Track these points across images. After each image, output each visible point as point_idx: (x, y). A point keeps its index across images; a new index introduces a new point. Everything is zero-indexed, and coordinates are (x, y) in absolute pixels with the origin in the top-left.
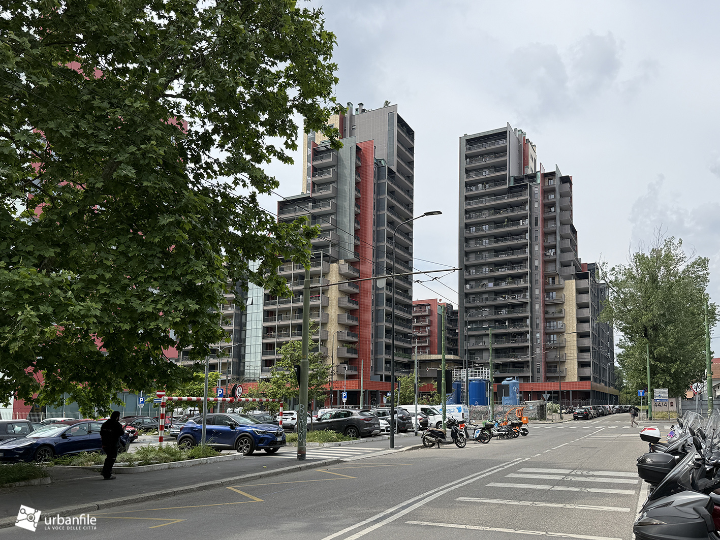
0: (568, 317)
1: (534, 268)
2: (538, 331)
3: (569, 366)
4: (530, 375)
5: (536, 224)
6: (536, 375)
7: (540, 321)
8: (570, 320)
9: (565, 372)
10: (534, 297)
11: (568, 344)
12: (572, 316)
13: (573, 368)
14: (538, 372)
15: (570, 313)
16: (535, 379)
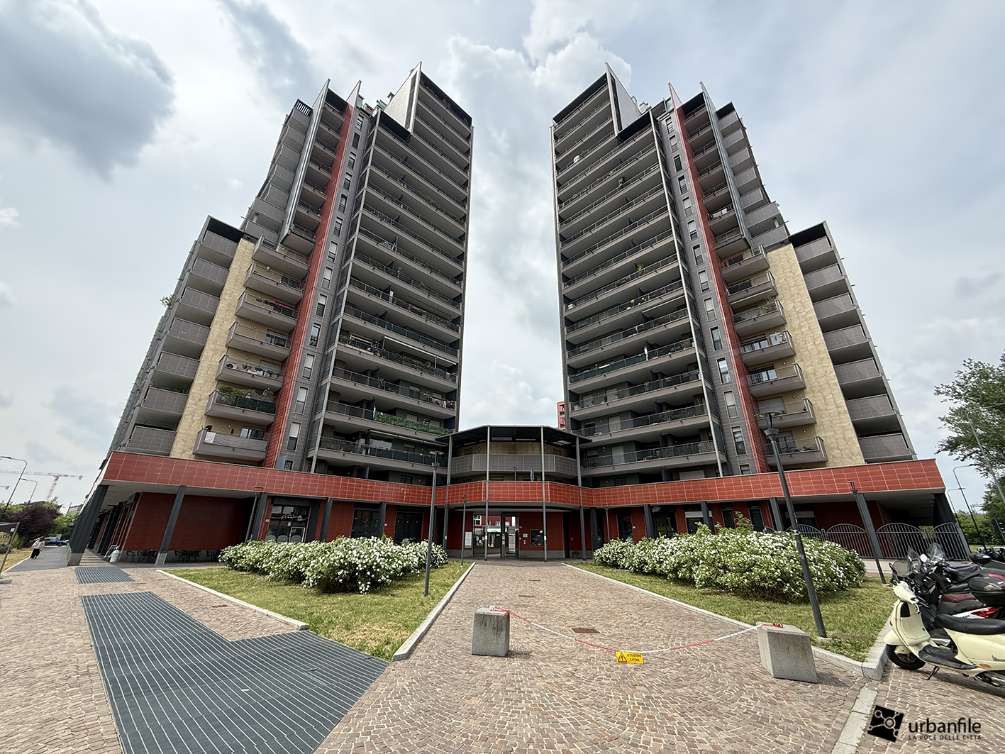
0: (793, 324)
1: (687, 238)
2: (721, 354)
3: (832, 434)
4: (717, 457)
5: (679, 168)
6: (737, 460)
7: (723, 335)
8: (800, 327)
9: (820, 447)
10: (698, 289)
11: (810, 382)
12: (803, 317)
13: (844, 438)
14: (741, 452)
15: (798, 313)
16: (736, 468)
